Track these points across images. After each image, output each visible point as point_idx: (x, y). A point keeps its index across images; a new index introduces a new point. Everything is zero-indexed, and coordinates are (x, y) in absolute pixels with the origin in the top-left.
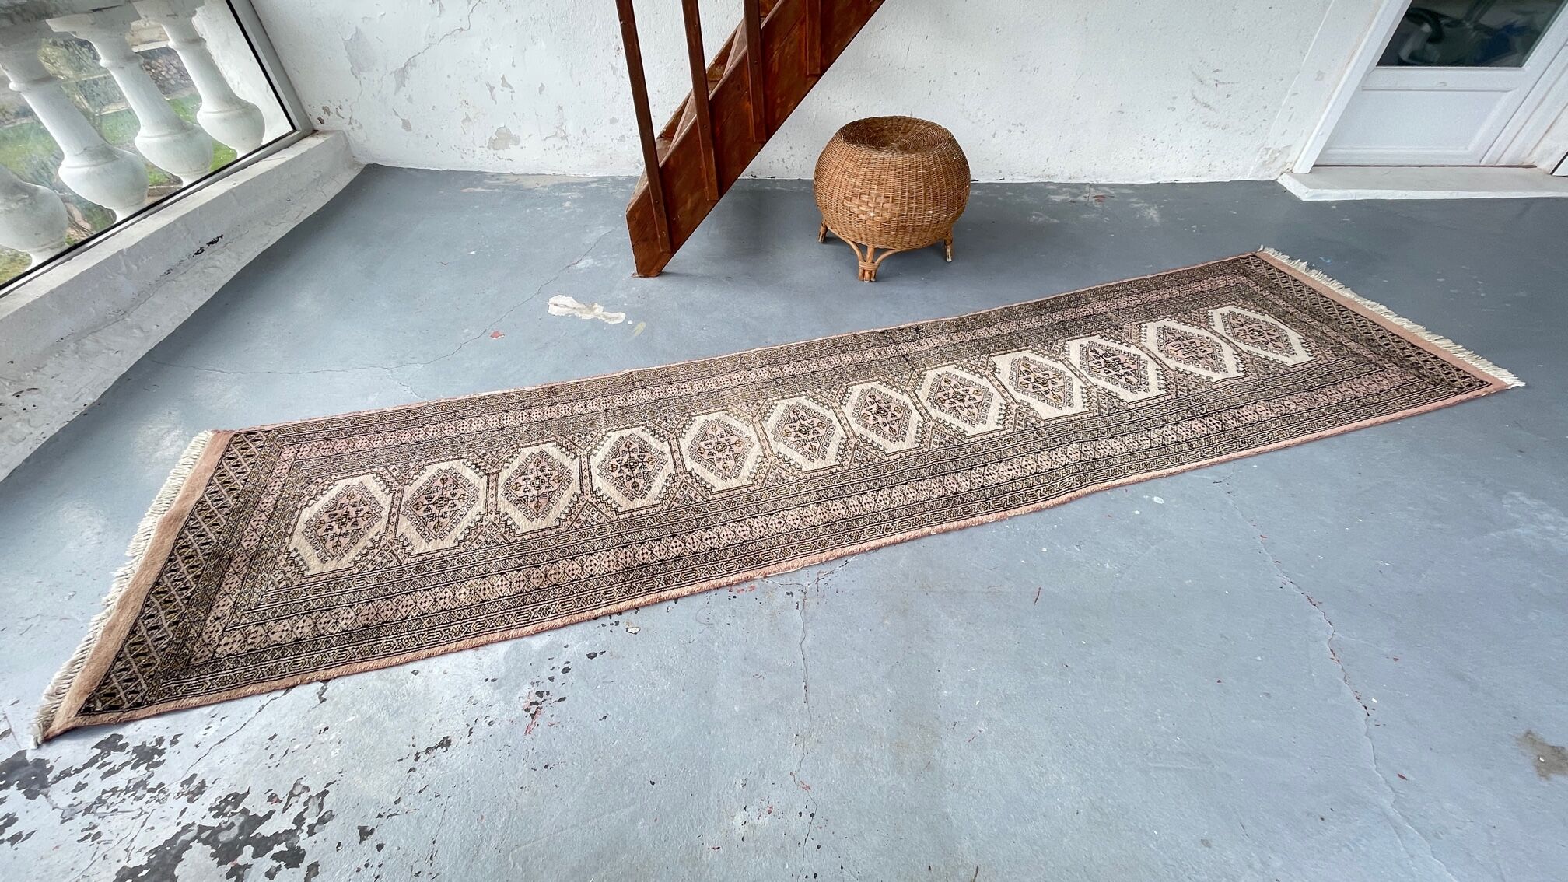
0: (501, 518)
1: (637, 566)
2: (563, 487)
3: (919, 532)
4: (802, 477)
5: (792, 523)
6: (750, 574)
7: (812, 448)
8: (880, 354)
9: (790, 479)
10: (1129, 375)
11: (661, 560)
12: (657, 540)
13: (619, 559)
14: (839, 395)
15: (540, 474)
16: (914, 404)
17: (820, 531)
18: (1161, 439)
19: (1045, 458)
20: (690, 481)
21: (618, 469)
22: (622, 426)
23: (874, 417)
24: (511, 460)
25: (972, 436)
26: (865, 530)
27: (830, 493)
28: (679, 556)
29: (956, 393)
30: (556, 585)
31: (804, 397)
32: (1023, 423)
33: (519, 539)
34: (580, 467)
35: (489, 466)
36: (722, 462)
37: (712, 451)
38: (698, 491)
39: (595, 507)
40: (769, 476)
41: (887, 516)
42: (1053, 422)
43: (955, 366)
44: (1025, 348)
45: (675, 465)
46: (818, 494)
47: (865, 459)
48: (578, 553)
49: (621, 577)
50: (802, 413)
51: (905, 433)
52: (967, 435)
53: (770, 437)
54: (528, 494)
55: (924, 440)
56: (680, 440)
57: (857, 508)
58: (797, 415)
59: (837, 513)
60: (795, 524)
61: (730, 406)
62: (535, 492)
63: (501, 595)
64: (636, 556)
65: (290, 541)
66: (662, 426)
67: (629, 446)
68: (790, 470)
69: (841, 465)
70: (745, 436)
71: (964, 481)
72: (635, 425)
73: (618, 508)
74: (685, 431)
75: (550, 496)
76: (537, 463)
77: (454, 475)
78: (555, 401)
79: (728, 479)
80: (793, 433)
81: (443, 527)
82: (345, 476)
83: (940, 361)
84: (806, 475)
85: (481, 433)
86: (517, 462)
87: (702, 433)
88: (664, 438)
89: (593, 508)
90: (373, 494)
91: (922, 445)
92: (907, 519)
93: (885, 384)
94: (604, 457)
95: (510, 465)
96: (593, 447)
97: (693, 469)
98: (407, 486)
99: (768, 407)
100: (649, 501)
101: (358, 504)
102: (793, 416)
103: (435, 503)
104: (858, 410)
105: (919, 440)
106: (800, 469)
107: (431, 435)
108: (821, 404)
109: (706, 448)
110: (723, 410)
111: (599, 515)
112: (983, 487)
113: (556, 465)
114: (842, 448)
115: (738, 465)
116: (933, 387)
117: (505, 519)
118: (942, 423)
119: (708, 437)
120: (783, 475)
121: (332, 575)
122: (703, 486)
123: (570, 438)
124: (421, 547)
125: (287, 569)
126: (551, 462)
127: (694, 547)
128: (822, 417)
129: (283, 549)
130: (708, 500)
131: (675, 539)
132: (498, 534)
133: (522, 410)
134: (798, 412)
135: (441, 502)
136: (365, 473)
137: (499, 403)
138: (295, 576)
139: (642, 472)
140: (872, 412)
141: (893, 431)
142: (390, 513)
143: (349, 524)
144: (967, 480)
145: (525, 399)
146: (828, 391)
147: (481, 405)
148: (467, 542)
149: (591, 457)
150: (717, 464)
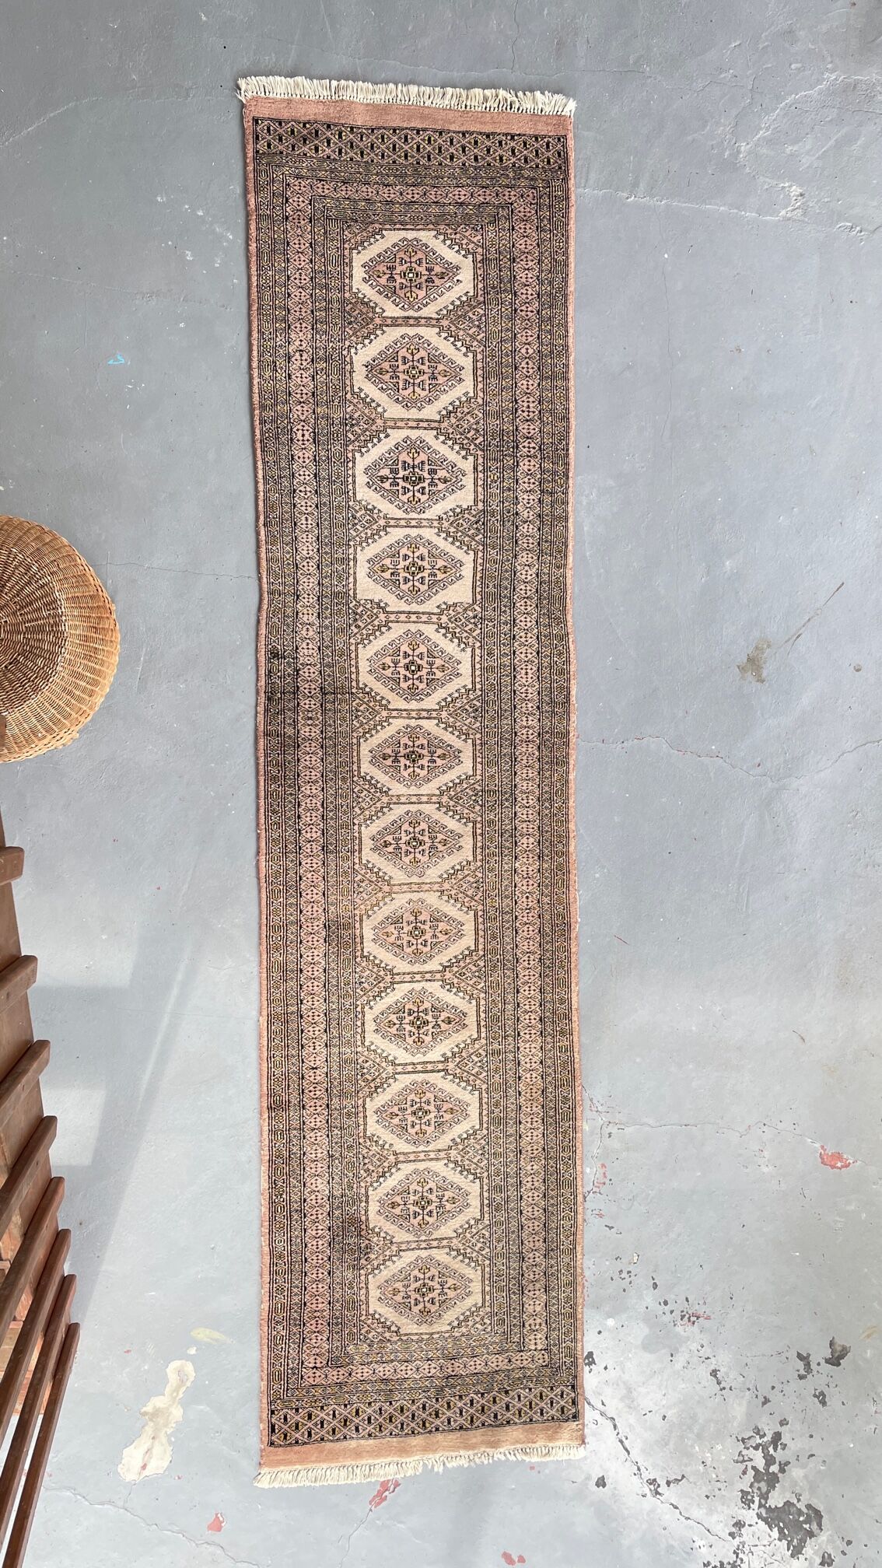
0: (457, 1144)
1: (541, 1025)
2: (432, 1089)
3: (572, 785)
4: (479, 864)
5: (530, 887)
6: (573, 935)
7: (444, 843)
8: (311, 718)
9: (480, 875)
10: (434, 472)
11: (541, 1005)
12: (518, 1006)
13: (530, 1040)
14: (372, 791)
15: (409, 1111)
16: (408, 718)
17: (547, 866)
18: (532, 513)
19: (523, 634)
20: (455, 969)
21: (421, 1036)
22: (359, 1030)
23: (418, 767)
24: (381, 1142)
25: (474, 683)
26: (556, 828)
27: (507, 844)
28: (541, 989)
29: (407, 668)
30: (543, 1091)
31: (363, 828)
32: (471, 626)
33: (485, 1125)
34: (409, 1073)
35: (386, 1164)
36: (439, 935)
37: (419, 941)
38: (469, 964)
39: (465, 1059)
40: (469, 893)
41: (547, 804)
42: (479, 597)
43: (360, 646)
44: (351, 550)
45: (430, 980)
46: (506, 856)
47: (473, 798)
48: (516, 1074)
49: (549, 1039)
50: (389, 838)
51: (448, 745)
52: (470, 686)
53: (415, 879)
54: (432, 1122)
55: (464, 731)
56: (395, 971)
57: (532, 826)
58: (391, 844)
59: (531, 846)
60: (533, 885)
61: (357, 912)
62: (432, 1115)
63: (541, 1135)
64: (530, 1025)
65: (438, 1333)
66: (368, 988)
67: (391, 1024)
68: (466, 872)
69: (475, 823)
70: (408, 905)
71: (527, 720)
72: (360, 1016)
73: (472, 1037)
74: (383, 965)
75: (440, 1101)
76: (393, 1115)
77: (389, 1196)
78: (296, 1102)
79: (462, 932)
80: (417, 855)
81: (454, 1195)
82: (364, 1307)
83: (346, 658)
84: (478, 859)
85: (333, 1179)
86: (386, 1136)
87: (390, 948)
88: (389, 987)
89: (465, 1061)
90: (396, 1271)
91: (471, 736)
92: (555, 789)
93: (367, 735)
94: (401, 1049)
95: (389, 1142)
96: (384, 1060)
97: (441, 964)
98: (394, 1240)
99: (369, 871)
100: (470, 1009)
101: (406, 1283)
102: (390, 849)
103: (423, 1208)
104: (402, 779)
105: (464, 737)
106: (469, 863)
107: (322, 1232)
108: (380, 814)
109: (414, 947)
110: (361, 920)
111: (476, 1055)
112: (538, 707)
113: (401, 1096)
114: (451, 813)
115: (446, 919)
116: (389, 687)
117: (459, 1140)
118: (447, 703)
119: (399, 943)
120: (472, 880)
121: (487, 1282)
122: (464, 957)
123: (363, 1084)
124: (474, 1211)
125: (470, 1323)
126: (394, 1102)
127: (534, 975)
128: (400, 820)
129: (447, 1335)
130: (484, 955)
131: (521, 991)
132: (475, 1145)
133: (304, 1139)
134: (385, 841)
135: (423, 1203)
136: (364, 1286)
137: (284, 1166)
138: (480, 1313)
139: (431, 1013)
140: (409, 767)
141: (443, 757)
142: (426, 1249)
143: (431, 1283)
144: (527, 717)
145: (285, 1136)
146: (360, 800)
147: (285, 1185)
148: (478, 1171)
149: (397, 1062)
150: (440, 940)
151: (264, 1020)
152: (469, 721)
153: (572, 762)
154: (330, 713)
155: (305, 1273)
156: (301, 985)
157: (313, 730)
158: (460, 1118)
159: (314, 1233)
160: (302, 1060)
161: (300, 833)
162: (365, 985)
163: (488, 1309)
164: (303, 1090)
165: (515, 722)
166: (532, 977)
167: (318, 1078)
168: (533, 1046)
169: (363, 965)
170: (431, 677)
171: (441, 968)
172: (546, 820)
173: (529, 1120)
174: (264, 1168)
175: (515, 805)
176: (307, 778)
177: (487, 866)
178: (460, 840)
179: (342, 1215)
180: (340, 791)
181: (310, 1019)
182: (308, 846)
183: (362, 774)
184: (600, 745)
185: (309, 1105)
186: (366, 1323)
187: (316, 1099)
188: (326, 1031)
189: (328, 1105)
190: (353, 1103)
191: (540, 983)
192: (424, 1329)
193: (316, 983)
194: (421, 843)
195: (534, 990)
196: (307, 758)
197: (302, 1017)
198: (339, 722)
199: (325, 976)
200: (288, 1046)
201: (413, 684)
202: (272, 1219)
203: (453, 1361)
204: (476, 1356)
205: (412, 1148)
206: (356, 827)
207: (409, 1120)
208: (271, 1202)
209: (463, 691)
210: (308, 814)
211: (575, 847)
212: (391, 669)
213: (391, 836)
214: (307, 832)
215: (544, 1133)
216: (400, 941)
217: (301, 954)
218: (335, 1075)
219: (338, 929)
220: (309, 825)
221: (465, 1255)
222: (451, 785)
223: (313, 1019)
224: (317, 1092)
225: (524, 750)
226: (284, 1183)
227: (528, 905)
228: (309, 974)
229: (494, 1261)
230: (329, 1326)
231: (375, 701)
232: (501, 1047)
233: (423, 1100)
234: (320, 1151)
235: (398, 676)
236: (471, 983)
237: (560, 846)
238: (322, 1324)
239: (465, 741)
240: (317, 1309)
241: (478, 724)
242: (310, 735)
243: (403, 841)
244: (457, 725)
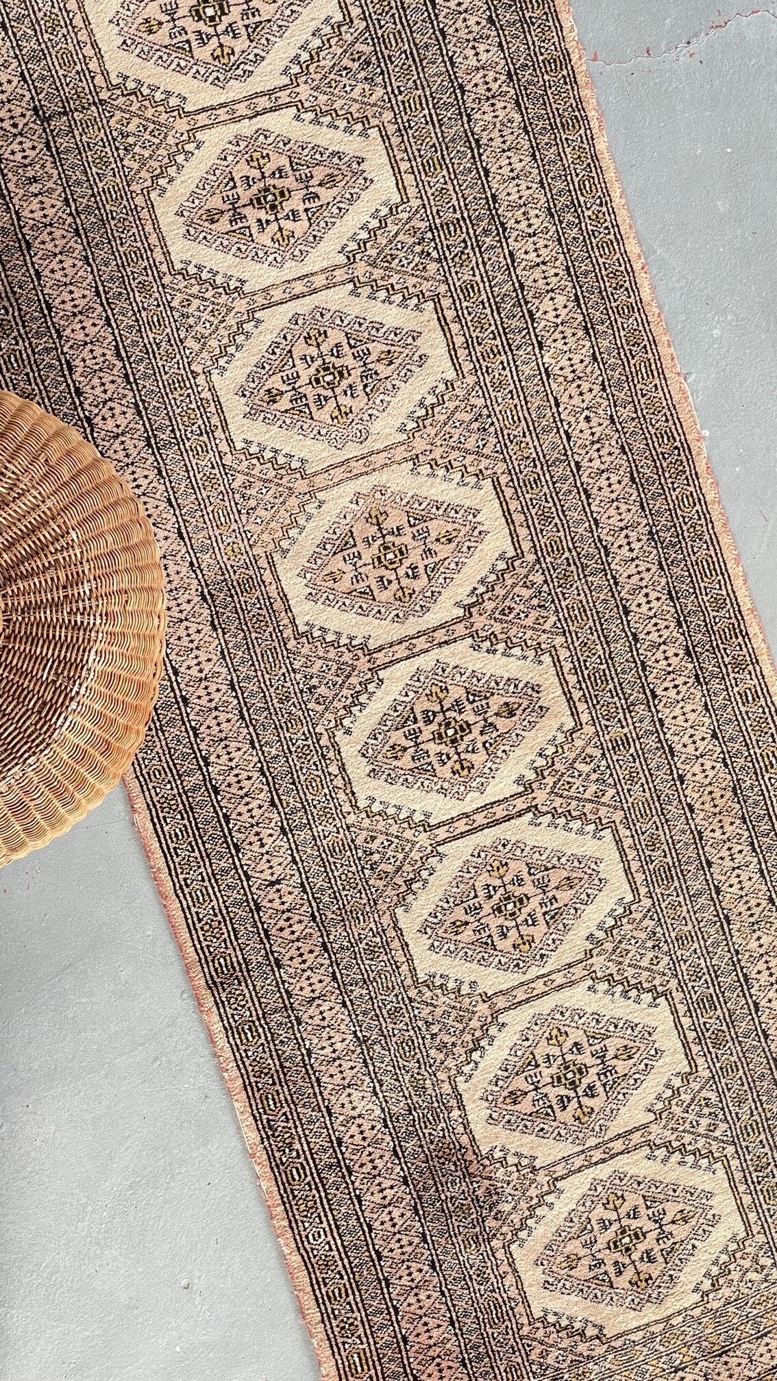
0: (599, 943)
1: (692, 662)
2: (518, 852)
3: (606, 161)
4: (471, 380)
5: (588, 397)
6: (701, 467)
7: (388, 358)
8: (35, 180)
9: (480, 402)
11: (679, 625)
12: (636, 640)
13: (680, 697)
14: (208, 295)
15: (487, 909)
16: (234, 121)
17: (606, 343)
20: (489, 605)
21: (463, 756)
22: (339, 782)
23: (287, 218)
24: (451, 985)
25: (344, 7)
26: (601, 260)
27: (514, 323)
28: (670, 593)
30: (734, 789)
31: (215, 377)
33: (643, 890)
34: (463, 835)
35: (475, 1023)
36: (435, 547)
37: (401, 572)
38: (514, 585)
39: (563, 774)
40: (470, 445)
41: (569, 217)
45: (446, 642)
46: (518, 348)
47: (418, 249)
48: (672, 773)
49: (715, 685)
50: (275, 382)
51: (334, 154)
52: (338, 17)
53: (353, 450)
54: (539, 916)
55: (355, 116)
56: (372, 645)
57: (553, 271)
58: (281, 393)
59: (563, 312)
60: (591, 390)
61: (257, 551)
62: (534, 902)
63: (759, 875)
64: (670, 669)
65: (679, 1313)
66: (330, 694)
67: (397, 751)
68: (451, 405)
69: (436, 299)
70: (354, 506)
71: (477, 54)
72: (331, 755)
73: (565, 729)
74: (344, 641)
75: (540, 870)
76: (458, 926)
77: (500, 1083)
78: (260, 959)
79: (480, 528)
80: (342, 400)
81: (626, 1043)
82: (520, 1309)
83: (64, 31)
84: (465, 370)
85: (380, 1081)
86: (458, 970)
87: (347, 602)
88: (370, 681)
89: (566, 778)
90: (560, 1221)
91: (374, 122)
92: (576, 180)
93: (161, 181)
94: (434, 794)
95: (467, 980)
96: (406, 825)
97: (458, 604)
98: (538, 1164)
99: (255, 461)
100: (544, 675)
101: (587, 1237)
102: (284, 403)
103: (574, 1085)
104: (261, 254)
105: (359, 127)
106: (449, 385)
107: (393, 1192)
108: (240, 339)
109: (395, 586)
110: (272, 565)
111: (584, 761)
112: (490, 20)
113: (461, 886)
114: (382, 294)
115: (441, 512)
116: (173, 66)
117: (600, 935)
118: (302, 66)
119: (361, 586)
120: (467, 417)
121: (742, 1188)
122: (501, 576)
123: (380, 884)
124: (673, 1061)
125: (735, 1276)
126: (451, 900)
127: (648, 570)
128: (285, 338)
129: (697, 1312)
130: (538, 561)
131: (633, 608)
132: (635, 933)
133: (299, 1024)
134: (269, 391)
135: (570, 1076)
136: (509, 1270)
137: (278, 1087)
138: (748, 1250)
139: (469, 707)
140: (268, 222)
141: (329, 181)
142: (604, 1161)
143: (635, 1224)
144: (474, 48)
145: (260, 1030)
146: (191, 321)
147: (291, 1124)
148: (656, 982)
149: (432, 821)
150: (441, 556)
151: (143, 819)
152: (358, 90)
153: (592, 114)
154: (71, 157)
155: (386, 1279)
156: (193, 729)
157: (48, 202)
158: (590, 891)
159: (377, 1198)
160: (245, 873)
161: (91, 425)
162: (322, 690)
163: (761, 1239)
164: (266, 931)
165: (452, 64)
166: (646, 576)
167: (288, 899)
168: (688, 708)
169: (305, 651)
170: (252, 20)
171: (460, 612)
172: (576, 251)
173: (725, 853)
174: (241, 1104)
175: (506, 240)
176: (68, 306)
177: (488, 380)
178: (419, 342)
179: (421, 1146)
180: (144, 314)
181: (234, 790)
182: (116, 446)
183: (178, 266)
184: (645, 60)
185: (288, 956)
186: (535, 1339)
187: (298, 940)
188: (273, 804)
189: (324, 945)
190: (372, 925)
191: (663, 581)
192: (651, 1313)
193: (223, 717)
194: (341, 374)
195: (658, 599)
196: (54, 265)
197: (217, 792)
198: (94, 170)
199: (236, 697)
200: (208, 856)
201: (221, 46)
202: (288, 1198)
203: (725, 1358)
204: (765, 1335)
205: (518, 978)
206: (201, 380)
207: (493, 927)
208: (275, 1165)
209: (328, 30)
210: (96, 381)
211: (653, 288)
212: (166, 28)
213: (277, 377)
214: (104, 419)
215: (761, 871)
216: (362, 584)
217: (173, 667)
218: (320, 882)
219: (232, 596)
220: (105, 403)
221: (682, 1149)
222: (364, 235)
223: (241, 788)
224: (295, 928)
225: (488, 117)
226: (287, 1121)
227: (593, 434)
228: (204, 701)
229: (744, 1144)
230: (465, 1366)
231: (155, 104)
232: (626, 730)
233: (507, 879)
234: (337, 1038)
235: (185, 38)
236: (529, 622)
237: (621, 295)
238: (450, 1368)
239: (364, 134)
240: (432, 1342)
241: (380, 92)
242: (45, 216)
243: (304, 379)
244: (337, 106)
